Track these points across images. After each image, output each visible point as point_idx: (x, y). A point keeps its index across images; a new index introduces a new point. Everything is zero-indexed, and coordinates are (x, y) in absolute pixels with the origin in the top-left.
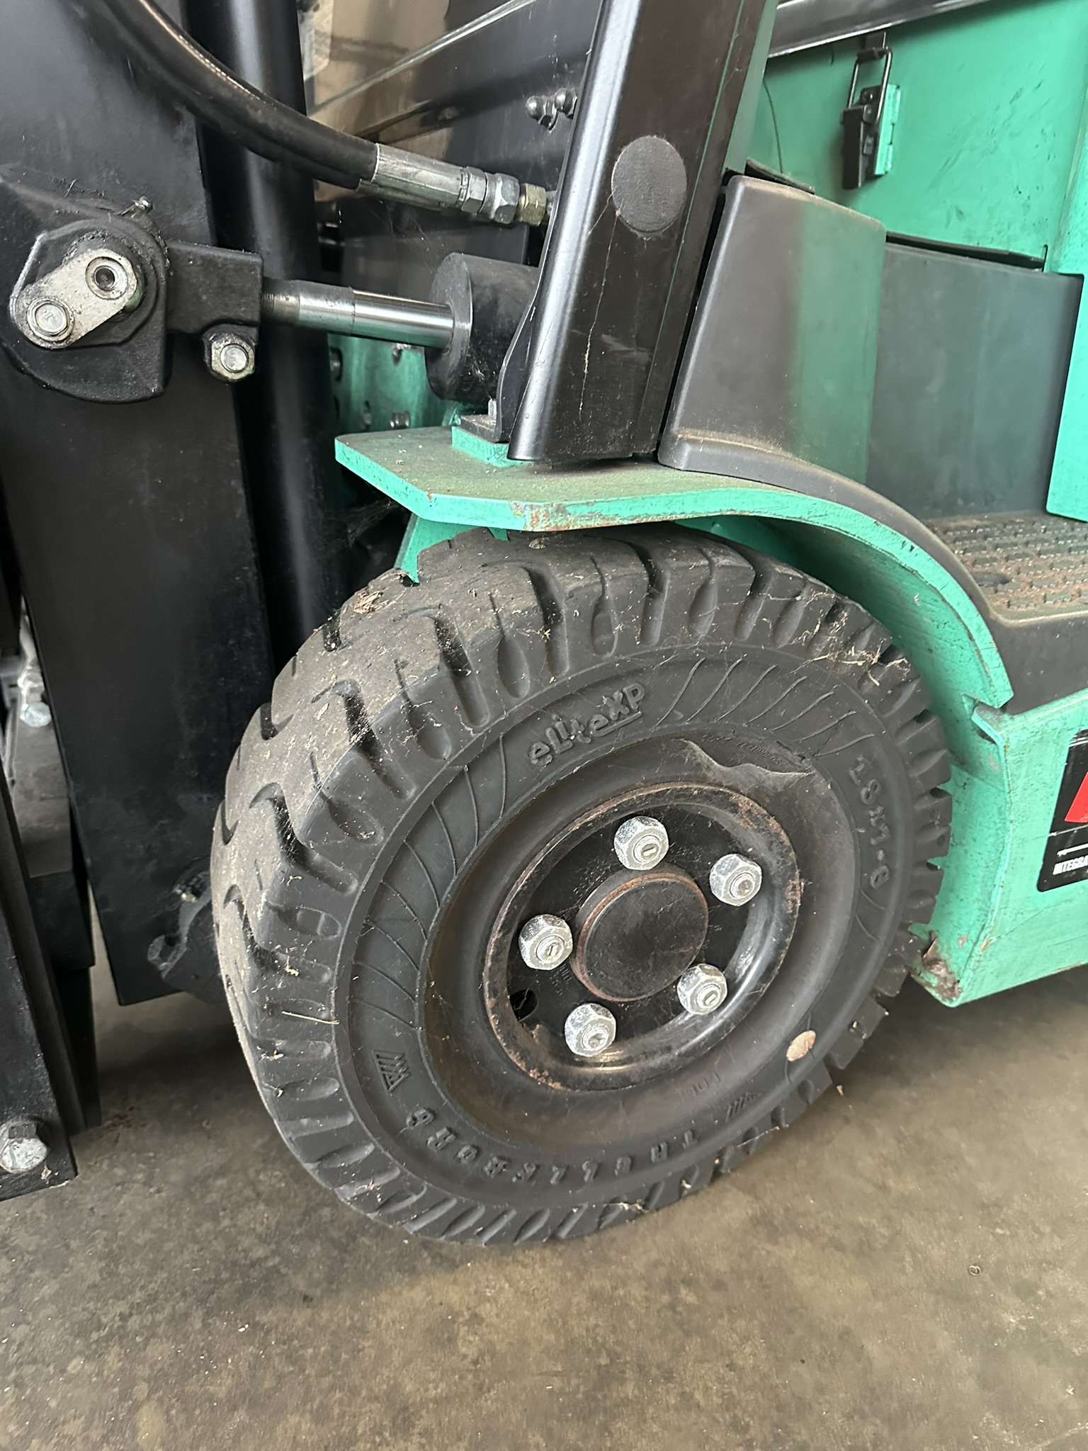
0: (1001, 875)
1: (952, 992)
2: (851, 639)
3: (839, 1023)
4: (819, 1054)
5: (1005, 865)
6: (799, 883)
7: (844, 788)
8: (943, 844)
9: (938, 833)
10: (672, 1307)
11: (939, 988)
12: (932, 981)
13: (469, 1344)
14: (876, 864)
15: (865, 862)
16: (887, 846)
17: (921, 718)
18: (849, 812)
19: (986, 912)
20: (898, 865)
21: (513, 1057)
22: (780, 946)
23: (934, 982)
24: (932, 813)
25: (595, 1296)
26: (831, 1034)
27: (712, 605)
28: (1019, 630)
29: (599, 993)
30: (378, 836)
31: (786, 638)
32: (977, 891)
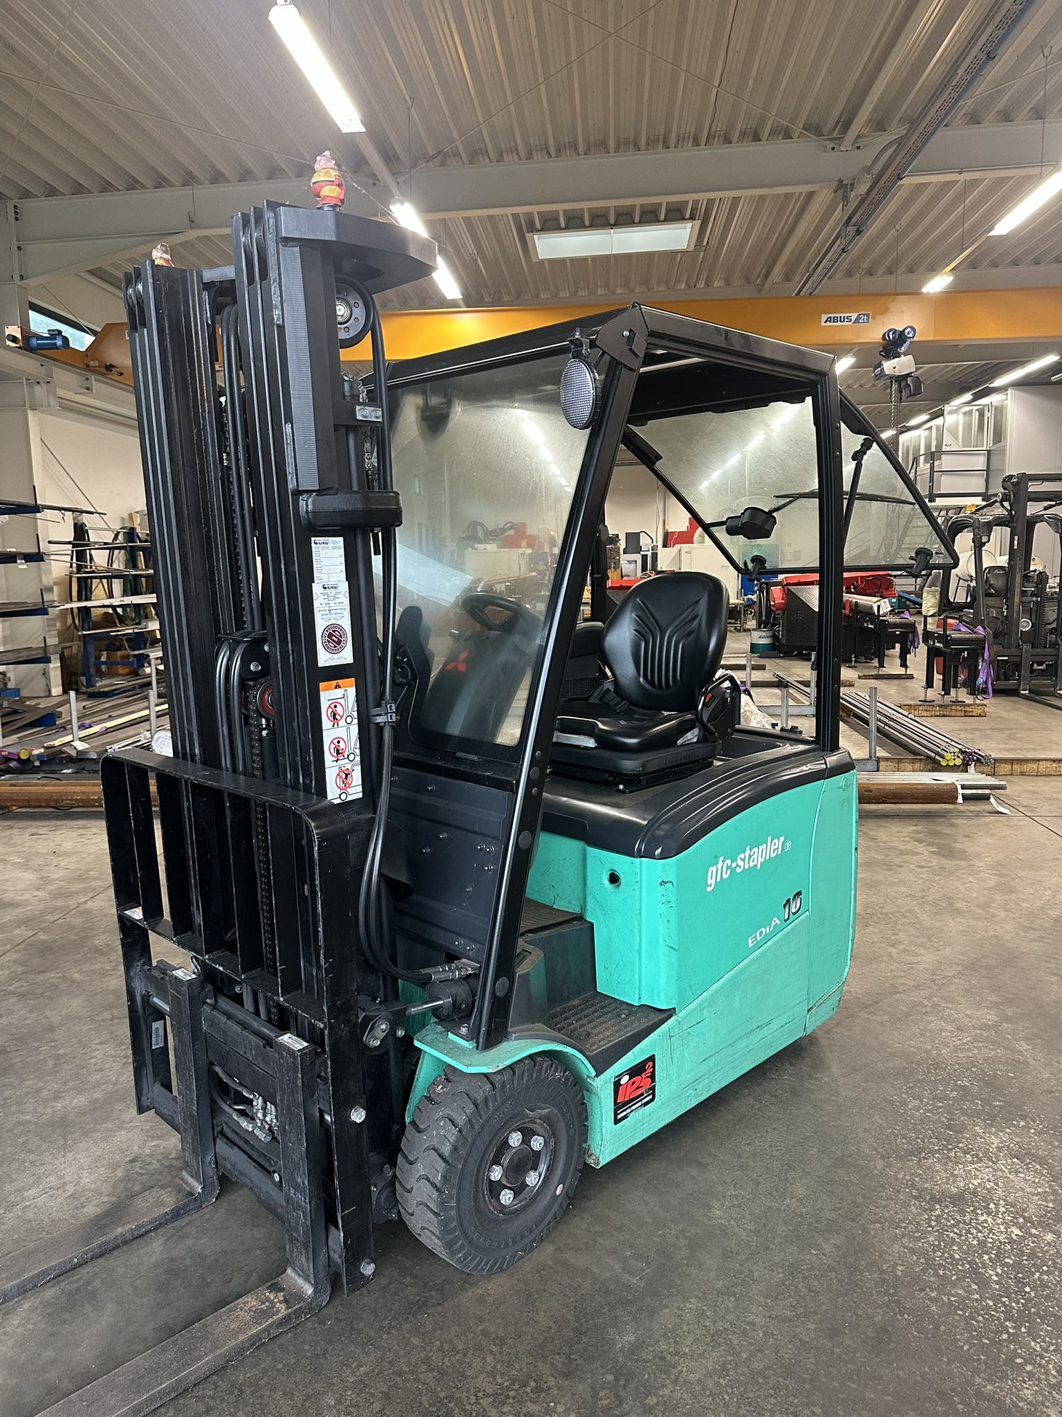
0: (604, 1124)
1: (598, 1163)
2: (556, 1071)
3: (568, 1181)
4: (565, 1192)
5: (604, 1119)
6: (553, 1140)
7: (560, 1110)
8: (586, 1118)
9: (585, 1114)
10: (540, 1276)
11: (594, 1163)
12: (591, 1161)
13: (490, 1300)
14: (571, 1129)
15: (568, 1130)
16: (572, 1123)
17: (575, 1085)
18: (562, 1116)
19: (602, 1135)
20: (576, 1128)
21: (491, 1208)
22: (550, 1160)
23: (592, 1161)
24: (582, 1110)
25: (518, 1280)
26: (567, 1184)
27: (526, 1074)
28: (594, 1055)
29: (508, 1185)
30: (463, 1152)
31: (542, 1077)
32: (599, 1130)
